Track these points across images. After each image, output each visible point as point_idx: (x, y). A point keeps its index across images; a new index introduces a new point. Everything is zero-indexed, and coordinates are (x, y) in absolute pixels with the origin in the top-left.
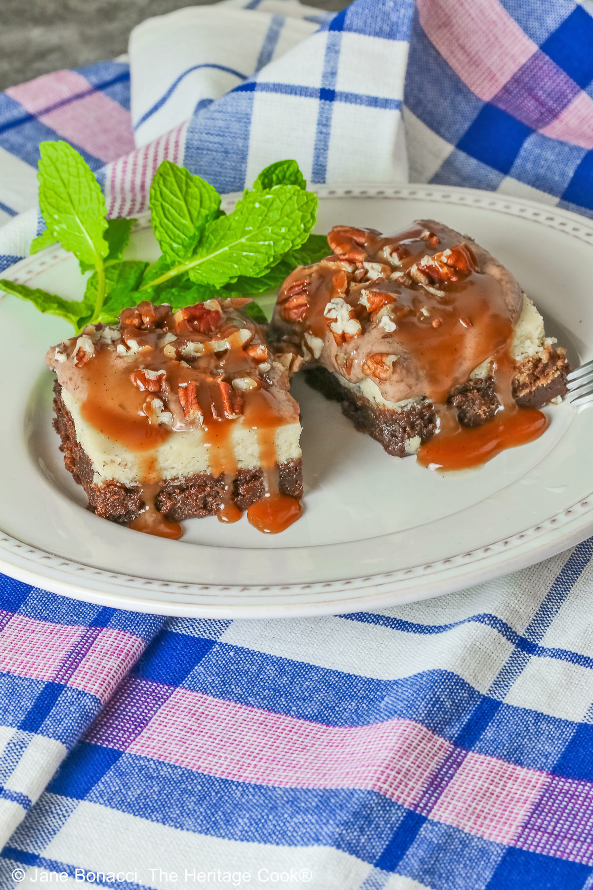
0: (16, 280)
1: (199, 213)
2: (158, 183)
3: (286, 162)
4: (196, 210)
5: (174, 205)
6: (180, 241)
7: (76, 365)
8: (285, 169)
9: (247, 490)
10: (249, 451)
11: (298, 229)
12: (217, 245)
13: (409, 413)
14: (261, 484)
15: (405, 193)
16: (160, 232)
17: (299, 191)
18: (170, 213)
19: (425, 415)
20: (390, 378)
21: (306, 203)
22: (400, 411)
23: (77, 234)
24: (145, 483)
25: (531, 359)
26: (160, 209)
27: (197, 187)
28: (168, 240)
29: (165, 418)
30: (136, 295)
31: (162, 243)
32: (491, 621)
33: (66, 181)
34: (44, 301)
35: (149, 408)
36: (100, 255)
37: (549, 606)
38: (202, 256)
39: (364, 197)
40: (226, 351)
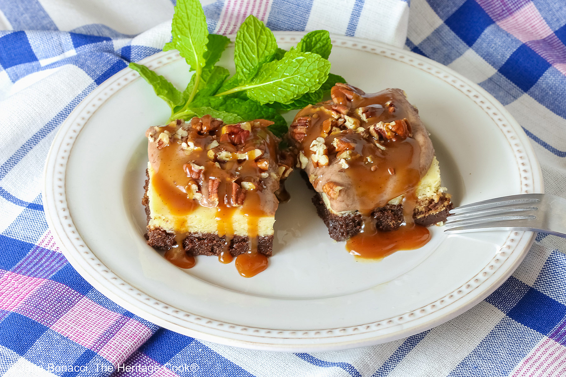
0: (150, 66)
1: (264, 52)
2: (243, 29)
3: (322, 31)
4: (262, 49)
5: (250, 44)
6: (248, 68)
7: (158, 147)
8: (321, 36)
9: (238, 247)
10: (242, 227)
11: (315, 81)
12: (266, 79)
13: (346, 218)
14: (247, 245)
15: (397, 57)
16: (237, 59)
17: (320, 58)
18: (246, 49)
19: (356, 220)
20: (336, 198)
21: (323, 66)
22: (340, 216)
23: (189, 49)
24: (178, 232)
25: (428, 199)
26: (241, 45)
27: (266, 35)
28: (242, 65)
29: (198, 196)
30: (212, 99)
31: (238, 67)
32: (350, 369)
33: (189, 16)
34: (161, 87)
35: (189, 189)
36: (200, 66)
37: (389, 364)
38: (256, 84)
39: (373, 52)
40: (245, 160)
